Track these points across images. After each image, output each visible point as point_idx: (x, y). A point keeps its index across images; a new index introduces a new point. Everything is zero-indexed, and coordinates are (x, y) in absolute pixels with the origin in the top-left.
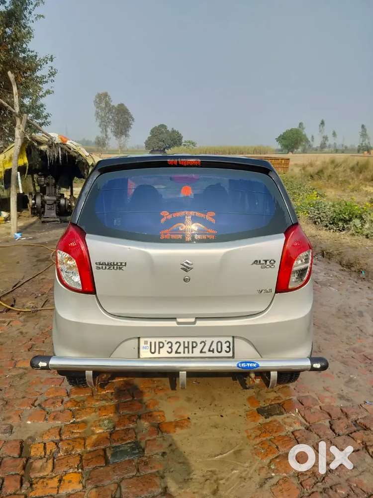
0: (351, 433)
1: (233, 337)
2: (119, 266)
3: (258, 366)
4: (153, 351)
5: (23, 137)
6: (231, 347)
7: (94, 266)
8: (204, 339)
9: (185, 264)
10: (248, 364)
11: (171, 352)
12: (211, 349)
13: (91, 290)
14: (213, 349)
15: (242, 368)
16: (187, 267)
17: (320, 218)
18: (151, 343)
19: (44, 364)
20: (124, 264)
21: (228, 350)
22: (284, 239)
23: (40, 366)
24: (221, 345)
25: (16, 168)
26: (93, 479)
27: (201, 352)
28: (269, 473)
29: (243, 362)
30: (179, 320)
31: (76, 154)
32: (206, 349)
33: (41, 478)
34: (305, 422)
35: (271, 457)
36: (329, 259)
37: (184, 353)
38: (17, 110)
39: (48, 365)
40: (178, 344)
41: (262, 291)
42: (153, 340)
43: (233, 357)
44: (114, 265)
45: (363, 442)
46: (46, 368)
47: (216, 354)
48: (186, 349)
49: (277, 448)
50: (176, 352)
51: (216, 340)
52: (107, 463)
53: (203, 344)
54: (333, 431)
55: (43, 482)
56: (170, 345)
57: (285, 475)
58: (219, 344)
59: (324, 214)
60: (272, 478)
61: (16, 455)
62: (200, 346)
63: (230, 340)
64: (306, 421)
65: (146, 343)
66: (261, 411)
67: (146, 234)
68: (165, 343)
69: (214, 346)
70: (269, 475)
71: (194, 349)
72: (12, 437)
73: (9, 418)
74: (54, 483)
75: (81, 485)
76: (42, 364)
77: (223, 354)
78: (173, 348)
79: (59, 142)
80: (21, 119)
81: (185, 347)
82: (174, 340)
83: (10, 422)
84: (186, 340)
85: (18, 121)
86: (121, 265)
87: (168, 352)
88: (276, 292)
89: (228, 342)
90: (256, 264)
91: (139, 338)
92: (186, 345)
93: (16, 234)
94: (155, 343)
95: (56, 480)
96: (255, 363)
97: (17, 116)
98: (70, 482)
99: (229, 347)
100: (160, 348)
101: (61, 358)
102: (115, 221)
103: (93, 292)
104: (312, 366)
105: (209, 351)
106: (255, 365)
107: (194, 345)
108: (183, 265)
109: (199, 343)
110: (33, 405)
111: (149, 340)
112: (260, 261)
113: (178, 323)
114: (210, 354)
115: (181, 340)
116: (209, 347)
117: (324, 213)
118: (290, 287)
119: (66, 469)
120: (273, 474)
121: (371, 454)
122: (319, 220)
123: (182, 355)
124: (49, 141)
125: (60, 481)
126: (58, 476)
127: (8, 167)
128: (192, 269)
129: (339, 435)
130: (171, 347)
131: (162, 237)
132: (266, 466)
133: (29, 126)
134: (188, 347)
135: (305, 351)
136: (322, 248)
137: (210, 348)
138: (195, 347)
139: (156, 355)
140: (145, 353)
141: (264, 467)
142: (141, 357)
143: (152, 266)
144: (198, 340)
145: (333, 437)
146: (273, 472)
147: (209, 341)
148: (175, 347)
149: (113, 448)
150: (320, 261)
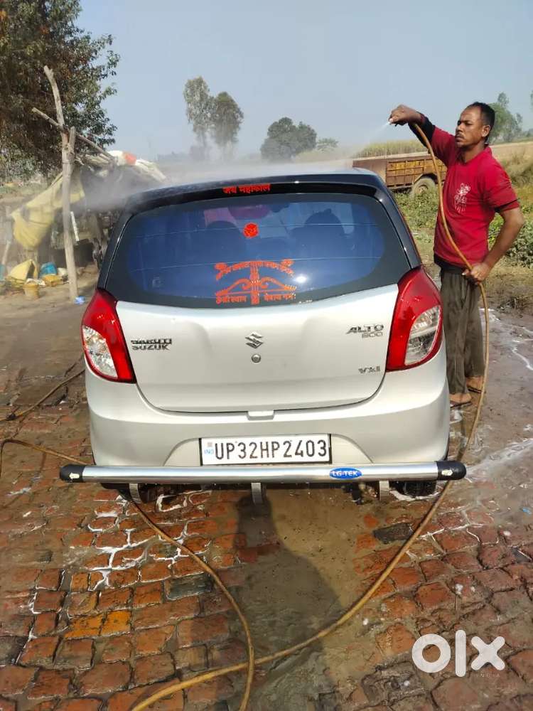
0: (506, 566)
1: (330, 435)
2: (162, 344)
3: (359, 474)
4: (220, 455)
5: (73, 161)
6: (327, 448)
7: (130, 346)
8: (288, 439)
9: (252, 338)
10: (346, 472)
11: (244, 457)
12: (299, 452)
13: (129, 378)
14: (302, 452)
15: (336, 477)
16: (254, 341)
17: (516, 246)
18: (216, 444)
19: (76, 476)
20: (168, 341)
21: (322, 452)
22: (396, 292)
23: (72, 478)
24: (313, 445)
25: (68, 206)
26: (144, 620)
27: (285, 456)
28: (377, 617)
29: (338, 470)
30: (251, 414)
32: (292, 451)
33: (82, 616)
34: (441, 549)
35: (383, 596)
36: (522, 309)
37: (262, 456)
38: (61, 122)
39: (81, 477)
40: (253, 446)
41: (366, 369)
42: (219, 441)
43: (330, 462)
44: (156, 343)
45: (522, 578)
46: (81, 480)
47: (306, 458)
48: (265, 453)
49: (394, 584)
50: (251, 457)
51: (305, 439)
52: (164, 598)
53: (287, 445)
54: (481, 562)
55: (83, 621)
56: (242, 447)
57: (399, 620)
58: (310, 444)
59: (523, 239)
60: (379, 623)
61: (54, 588)
62: (283, 448)
63: (326, 438)
64: (443, 548)
65: (210, 445)
66: (380, 535)
67: (195, 297)
68: (236, 445)
69: (303, 447)
70: (377, 620)
71: (275, 452)
72: (52, 565)
73: (48, 542)
74: (97, 622)
75: (129, 626)
76: (74, 476)
77: (316, 458)
78: (246, 450)
79: (124, 163)
80: (68, 135)
81: (262, 450)
82: (247, 441)
83: (49, 546)
84: (264, 440)
85: (64, 137)
86: (165, 342)
87: (240, 456)
88: (388, 369)
89: (322, 441)
90: (355, 332)
91: (200, 439)
92: (264, 447)
93: (77, 298)
94: (222, 445)
95: (99, 619)
96: (355, 470)
97: (62, 131)
98: (116, 621)
99: (323, 448)
100: (228, 451)
101: (101, 467)
102: (154, 282)
103: (133, 380)
104: (440, 473)
105: (296, 454)
106: (355, 473)
107: (276, 446)
108: (248, 338)
109: (281, 444)
111: (214, 441)
112: (360, 328)
113: (250, 418)
114: (298, 458)
115: (257, 440)
116: (296, 448)
117: (524, 237)
118: (407, 362)
119: (111, 606)
120: (382, 619)
121: (531, 594)
122: (514, 249)
123: (259, 460)
124: (109, 163)
125: (103, 621)
126: (103, 615)
127: (58, 205)
128: (261, 343)
129: (487, 568)
130: (243, 450)
131: (219, 301)
132: (374, 609)
133: (79, 144)
134: (267, 449)
135: (437, 452)
136: (511, 293)
137: (297, 450)
138: (277, 449)
139: (225, 461)
140: (209, 459)
141: (371, 609)
142: (204, 463)
143: (205, 341)
144: (281, 440)
145: (479, 570)
146: (383, 616)
147: (295, 440)
148: (249, 450)
149: (174, 580)
150: (507, 313)
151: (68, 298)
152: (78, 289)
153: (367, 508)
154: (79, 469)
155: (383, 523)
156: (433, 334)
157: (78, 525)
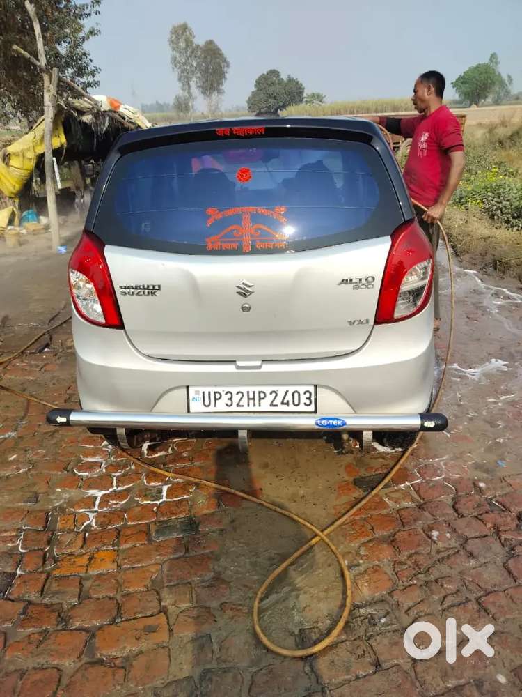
0: (481, 515)
1: (316, 386)
2: (152, 290)
3: (344, 424)
4: (207, 403)
5: (56, 105)
6: (313, 399)
7: (118, 291)
8: (274, 388)
9: (242, 286)
10: (331, 422)
11: (231, 405)
12: (285, 401)
13: (117, 323)
14: (288, 401)
15: (322, 426)
16: (244, 289)
17: (501, 210)
18: (204, 393)
19: (63, 420)
20: (157, 288)
21: (308, 402)
22: (390, 243)
23: (59, 422)
24: (299, 395)
25: (50, 151)
26: (131, 559)
27: (272, 405)
28: (356, 559)
29: (324, 419)
30: (239, 363)
31: (132, 126)
32: (278, 401)
33: (68, 555)
34: (418, 498)
35: (363, 540)
36: (504, 272)
37: (248, 405)
38: (43, 61)
39: (68, 420)
40: (240, 395)
41: (355, 321)
42: (207, 390)
43: (315, 411)
44: (145, 289)
45: (495, 525)
46: (68, 424)
47: (292, 408)
48: (251, 402)
49: (373, 529)
50: (238, 405)
51: (291, 389)
52: (150, 541)
53: (274, 394)
54: (456, 510)
55: (70, 559)
56: (229, 395)
57: (377, 562)
58: (296, 395)
59: (508, 203)
60: (358, 565)
61: (41, 528)
62: (270, 398)
63: (312, 389)
64: (420, 496)
65: (197, 392)
66: (358, 483)
68: (223, 394)
69: (289, 397)
70: (355, 562)
71: (262, 401)
72: (37, 507)
73: (34, 484)
74: (84, 561)
75: (116, 564)
76: (61, 419)
77: (302, 408)
78: (233, 399)
79: (107, 109)
80: (50, 76)
81: (249, 399)
82: (234, 390)
83: (36, 488)
84: (251, 389)
85: (46, 78)
86: (154, 289)
87: (227, 405)
88: (377, 322)
89: (308, 391)
90: (346, 284)
91: (188, 387)
92: (251, 396)
93: (59, 248)
94: (209, 393)
95: (86, 557)
96: (340, 420)
97: (44, 72)
98: (102, 560)
99: (309, 398)
100: (216, 399)
101: (88, 412)
102: (143, 225)
103: (120, 325)
104: (422, 425)
105: (283, 403)
106: (340, 423)
107: (262, 395)
108: (238, 287)
109: (268, 394)
110: (65, 469)
111: (201, 389)
112: (351, 280)
113: (238, 368)
114: (285, 408)
115: (244, 389)
116: (282, 398)
117: (508, 200)
118: (396, 315)
119: (98, 546)
120: (361, 562)
121: (502, 541)
122: (499, 212)
123: (246, 409)
124: (93, 108)
125: (90, 559)
126: (89, 554)
127: (40, 150)
129: (462, 516)
130: (230, 399)
131: (208, 249)
132: (353, 551)
133: (62, 87)
134: (254, 399)
135: (420, 405)
136: (494, 255)
137: (283, 400)
138: (263, 399)
139: (212, 408)
140: (196, 406)
141: (350, 552)
142: (191, 410)
143: (195, 289)
144: (267, 389)
145: (454, 518)
146: (361, 559)
147: (281, 391)
148: (236, 399)
149: (159, 522)
150: (489, 275)
151: (50, 248)
152: (60, 238)
153: (348, 458)
154: (67, 413)
155: (362, 473)
156: (423, 288)
157: (64, 469)
